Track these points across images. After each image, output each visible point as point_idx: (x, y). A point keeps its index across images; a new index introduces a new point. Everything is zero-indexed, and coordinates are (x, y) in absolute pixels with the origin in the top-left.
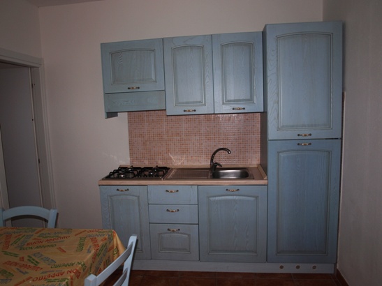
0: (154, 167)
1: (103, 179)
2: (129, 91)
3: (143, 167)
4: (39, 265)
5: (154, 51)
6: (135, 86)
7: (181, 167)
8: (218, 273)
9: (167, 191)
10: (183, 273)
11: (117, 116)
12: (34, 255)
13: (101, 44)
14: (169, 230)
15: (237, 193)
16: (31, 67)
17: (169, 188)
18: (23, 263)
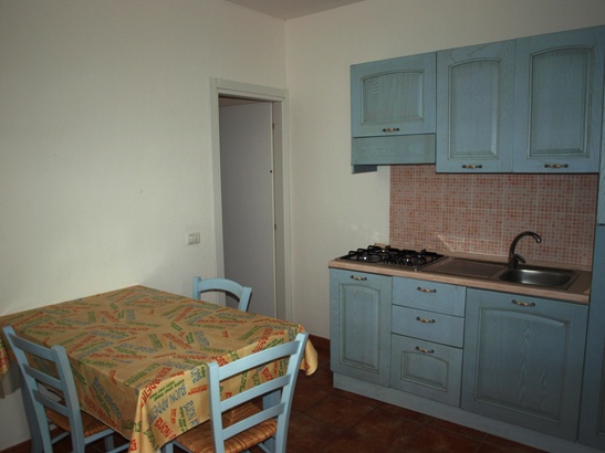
0: (418, 250)
1: (336, 260)
2: (384, 134)
3: (401, 249)
4: (192, 345)
5: (422, 72)
6: (392, 126)
7: (464, 256)
8: (490, 435)
9: (419, 289)
10: (432, 420)
11: (376, 170)
12: (196, 333)
13: (352, 66)
14: (417, 348)
15: (529, 309)
16: (273, 102)
17: (423, 285)
18: (180, 338)
